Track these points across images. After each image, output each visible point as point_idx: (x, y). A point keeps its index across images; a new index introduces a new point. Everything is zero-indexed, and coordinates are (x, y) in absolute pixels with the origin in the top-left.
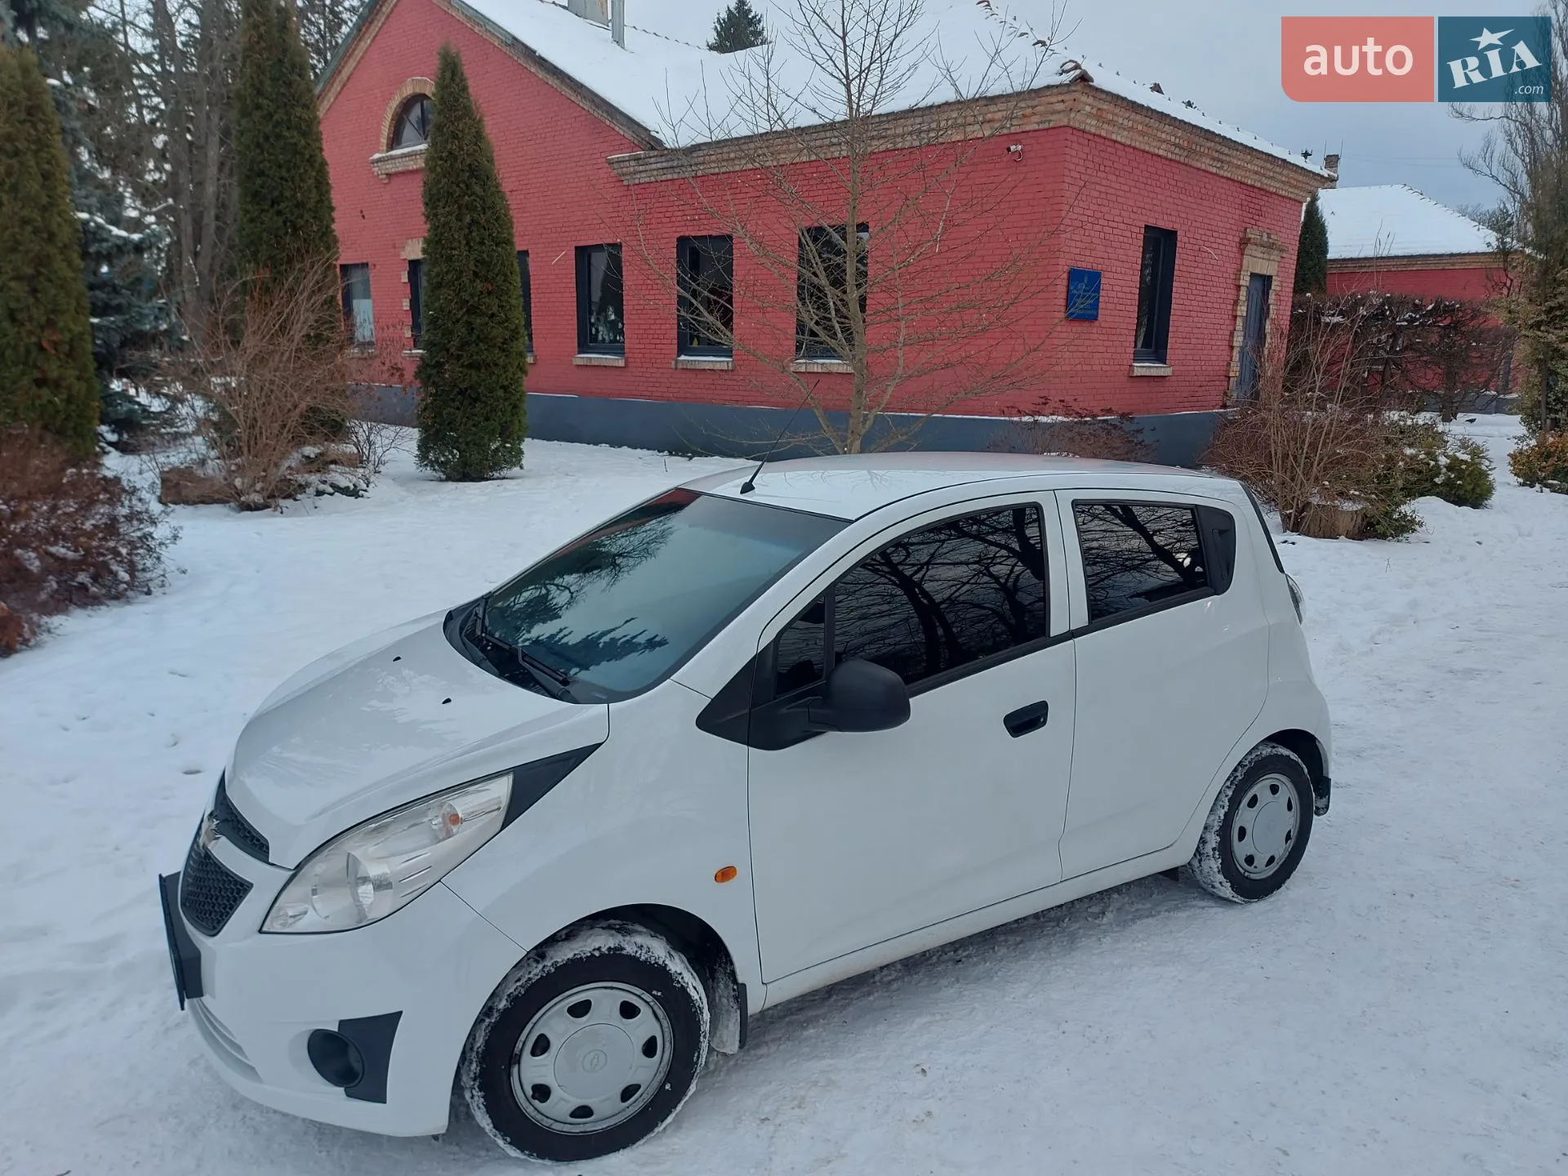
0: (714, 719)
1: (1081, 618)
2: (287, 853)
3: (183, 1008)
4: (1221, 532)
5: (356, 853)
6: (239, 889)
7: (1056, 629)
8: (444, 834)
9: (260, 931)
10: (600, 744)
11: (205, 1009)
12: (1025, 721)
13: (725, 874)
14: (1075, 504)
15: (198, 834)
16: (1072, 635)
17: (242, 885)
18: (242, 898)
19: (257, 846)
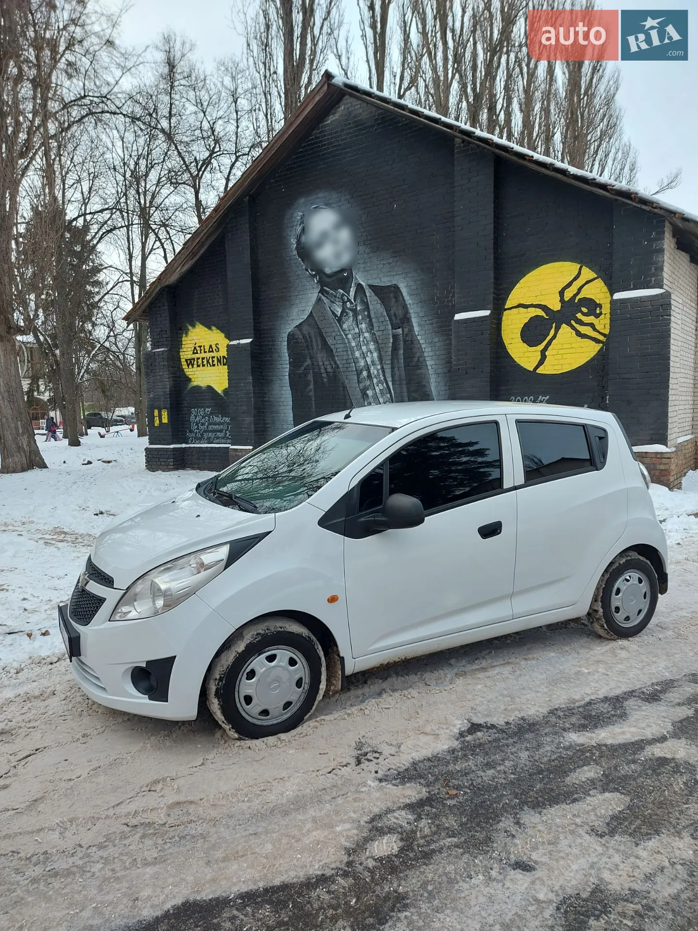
0: (326, 522)
1: (521, 480)
2: (122, 582)
3: (71, 661)
4: (600, 438)
5: (156, 580)
6: (100, 601)
7: (506, 485)
8: (196, 572)
9: (109, 621)
10: (270, 532)
11: (80, 660)
12: (490, 531)
13: (333, 599)
14: (518, 422)
15: (78, 582)
16: (515, 488)
17: (101, 600)
18: (100, 606)
19: (107, 581)
